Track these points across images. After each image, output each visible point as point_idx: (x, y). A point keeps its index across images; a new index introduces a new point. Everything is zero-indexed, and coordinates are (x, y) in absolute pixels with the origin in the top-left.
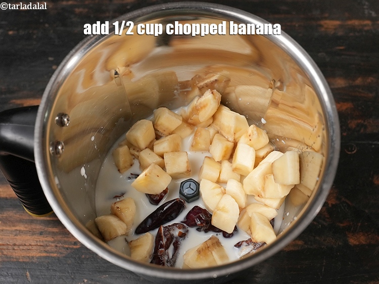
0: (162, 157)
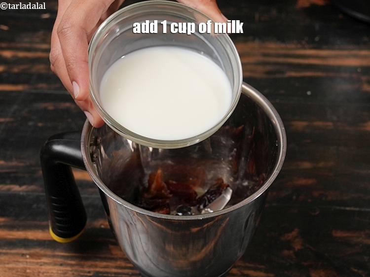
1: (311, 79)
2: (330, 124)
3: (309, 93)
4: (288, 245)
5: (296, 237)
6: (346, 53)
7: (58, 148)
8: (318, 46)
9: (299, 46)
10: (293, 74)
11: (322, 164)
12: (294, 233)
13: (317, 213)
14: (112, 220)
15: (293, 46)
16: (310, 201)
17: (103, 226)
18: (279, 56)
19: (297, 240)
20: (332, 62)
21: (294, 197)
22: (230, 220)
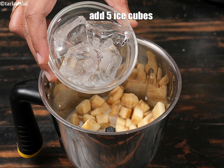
0: (95, 117)
1: (184, 41)
2: (200, 69)
3: (184, 50)
4: (180, 151)
5: (185, 145)
6: (205, 23)
7: (22, 91)
8: (186, 20)
9: (174, 20)
10: (172, 38)
11: (197, 96)
12: (184, 143)
13: (198, 128)
14: (63, 140)
15: (170, 21)
16: (192, 120)
17: (53, 146)
18: (161, 27)
19: (186, 147)
20: (196, 30)
21: (181, 119)
22: (144, 135)
